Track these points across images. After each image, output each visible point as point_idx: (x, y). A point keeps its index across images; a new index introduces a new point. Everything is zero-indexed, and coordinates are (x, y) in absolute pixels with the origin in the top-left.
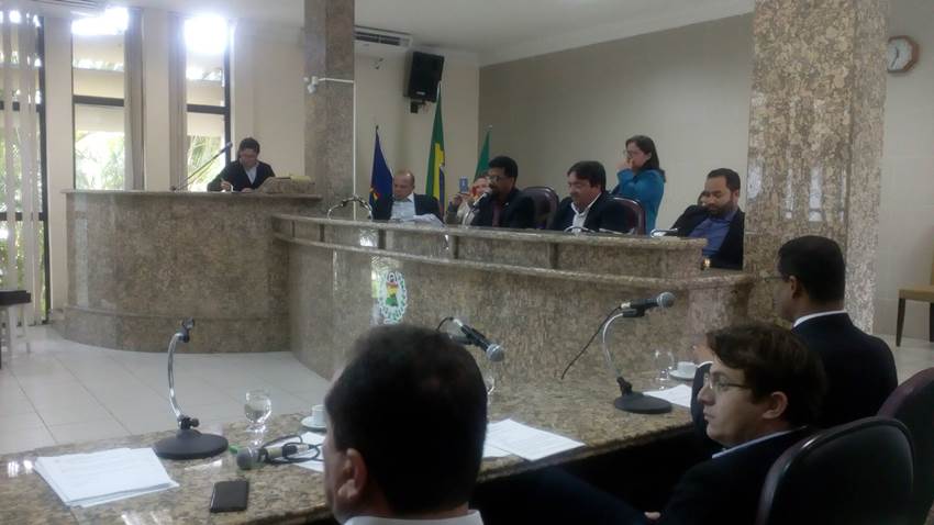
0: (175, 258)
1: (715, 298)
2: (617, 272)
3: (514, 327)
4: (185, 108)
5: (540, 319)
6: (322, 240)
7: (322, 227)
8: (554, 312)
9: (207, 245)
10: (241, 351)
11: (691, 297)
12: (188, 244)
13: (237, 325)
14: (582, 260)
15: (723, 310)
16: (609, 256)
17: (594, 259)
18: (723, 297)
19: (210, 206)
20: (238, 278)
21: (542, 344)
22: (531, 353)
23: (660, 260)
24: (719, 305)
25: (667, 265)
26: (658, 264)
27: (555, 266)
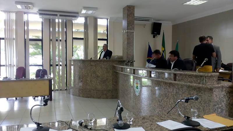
0: (91, 75)
1: (222, 91)
2: (192, 82)
3: (165, 97)
4: (97, 39)
5: (172, 95)
6: (122, 71)
7: (122, 68)
8: (176, 93)
9: (98, 72)
10: (106, 98)
11: (213, 90)
12: (94, 72)
13: (105, 92)
14: (182, 78)
15: (225, 94)
16: (190, 78)
17: (186, 78)
18: (225, 91)
19: (99, 63)
20: (105, 80)
21: (173, 102)
22: (170, 104)
23: (204, 79)
24: (224, 93)
25: (206, 81)
26: (203, 81)
27: (175, 80)
